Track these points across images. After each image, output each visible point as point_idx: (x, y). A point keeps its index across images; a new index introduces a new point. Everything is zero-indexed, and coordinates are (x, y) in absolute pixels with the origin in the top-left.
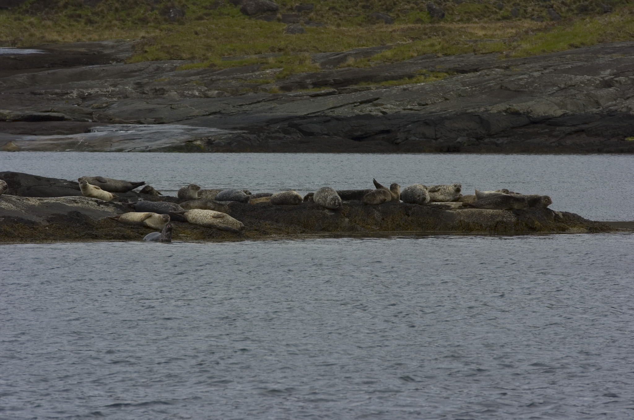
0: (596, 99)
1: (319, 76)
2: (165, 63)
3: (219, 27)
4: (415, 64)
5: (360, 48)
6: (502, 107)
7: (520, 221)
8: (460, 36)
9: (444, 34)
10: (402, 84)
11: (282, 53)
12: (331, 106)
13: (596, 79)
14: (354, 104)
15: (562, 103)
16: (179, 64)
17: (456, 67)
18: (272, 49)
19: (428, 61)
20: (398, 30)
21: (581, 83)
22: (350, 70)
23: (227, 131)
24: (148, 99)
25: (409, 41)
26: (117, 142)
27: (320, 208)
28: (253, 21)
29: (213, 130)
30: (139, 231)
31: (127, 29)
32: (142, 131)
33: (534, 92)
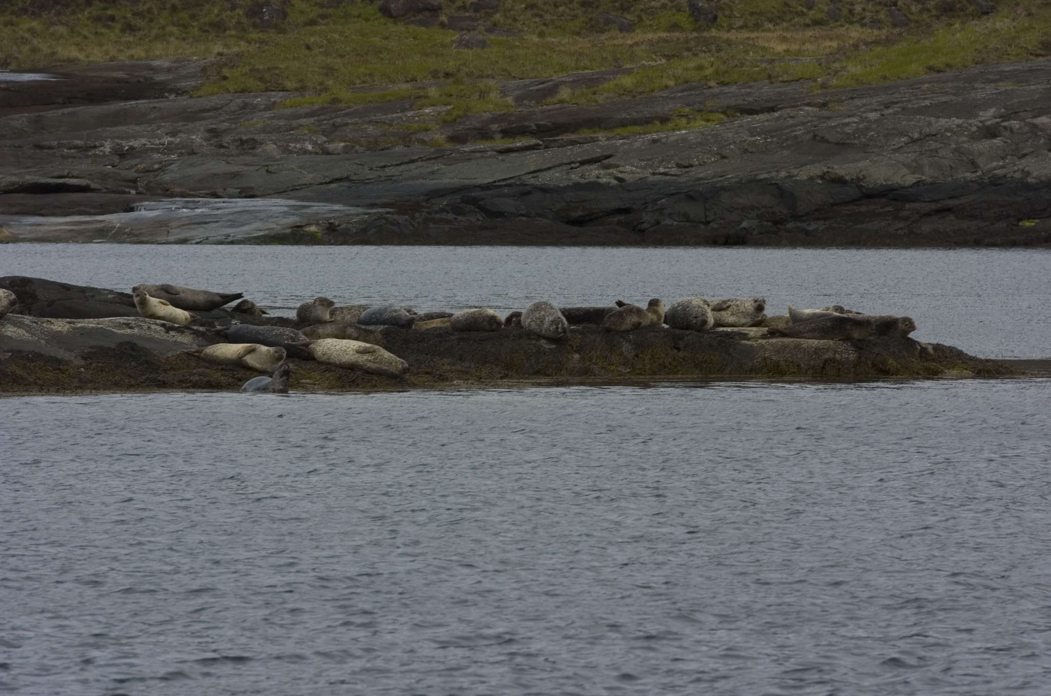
0: (971, 157)
1: (513, 118)
2: (256, 97)
3: (346, 36)
4: (672, 99)
5: (580, 72)
6: (816, 170)
7: (863, 359)
8: (746, 52)
9: (719, 50)
10: (650, 133)
11: (451, 80)
12: (533, 168)
13: (970, 125)
14: (571, 165)
15: (914, 164)
16: (281, 98)
17: (739, 105)
18: (435, 74)
19: (692, 95)
20: (642, 43)
21: (946, 130)
22: (565, 108)
23: (360, 210)
24: (228, 156)
25: (661, 60)
26: (178, 227)
27: (533, 337)
28: (401, 28)
29: (337, 207)
30: (235, 375)
31: (191, 40)
32: (218, 209)
33: (868, 145)
